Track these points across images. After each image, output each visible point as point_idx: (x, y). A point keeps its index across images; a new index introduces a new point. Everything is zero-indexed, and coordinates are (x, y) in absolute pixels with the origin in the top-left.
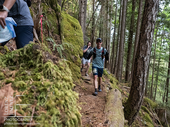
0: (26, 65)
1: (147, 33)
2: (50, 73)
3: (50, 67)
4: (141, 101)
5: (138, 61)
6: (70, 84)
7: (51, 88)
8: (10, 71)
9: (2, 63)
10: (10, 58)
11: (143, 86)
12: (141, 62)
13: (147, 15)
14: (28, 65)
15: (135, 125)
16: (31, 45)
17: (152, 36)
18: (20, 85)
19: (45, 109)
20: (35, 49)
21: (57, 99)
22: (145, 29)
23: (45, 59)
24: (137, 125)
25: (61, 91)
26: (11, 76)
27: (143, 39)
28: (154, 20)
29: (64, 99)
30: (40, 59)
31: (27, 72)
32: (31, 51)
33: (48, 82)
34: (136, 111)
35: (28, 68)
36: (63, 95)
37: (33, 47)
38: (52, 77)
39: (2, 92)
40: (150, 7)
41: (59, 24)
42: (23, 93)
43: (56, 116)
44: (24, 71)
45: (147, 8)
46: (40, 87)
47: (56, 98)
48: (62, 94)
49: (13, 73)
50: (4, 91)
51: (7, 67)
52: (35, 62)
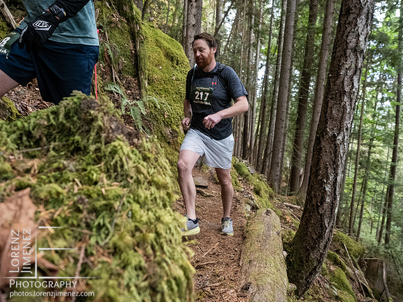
0: (64, 145)
1: (346, 79)
2: (122, 166)
3: (120, 152)
4: (329, 239)
5: (323, 144)
6: (168, 194)
7: (124, 204)
8: (26, 160)
9: (6, 141)
10: (27, 129)
11: (332, 203)
12: (331, 147)
13: (346, 34)
14: (69, 146)
15: (311, 297)
16: (75, 100)
17: (356, 85)
18: (50, 193)
19: (109, 253)
20: (86, 110)
21: (137, 229)
22: (339, 67)
23: (109, 133)
24: (316, 297)
25: (146, 211)
26: (28, 171)
27: (335, 92)
28: (363, 47)
29: (154, 230)
30: (97, 133)
31: (65, 162)
32: (76, 113)
33: (115, 189)
34: (315, 264)
35: (69, 154)
36: (153, 221)
37: (80, 104)
38: (125, 177)
39: (9, 208)
40: (352, 16)
41: (135, 51)
42: (57, 213)
43: (136, 269)
44: (59, 160)
45: (345, 19)
46: (98, 200)
47: (136, 227)
48: (149, 219)
49: (33, 166)
50: (12, 206)
51: (19, 149)
52: (85, 141)
